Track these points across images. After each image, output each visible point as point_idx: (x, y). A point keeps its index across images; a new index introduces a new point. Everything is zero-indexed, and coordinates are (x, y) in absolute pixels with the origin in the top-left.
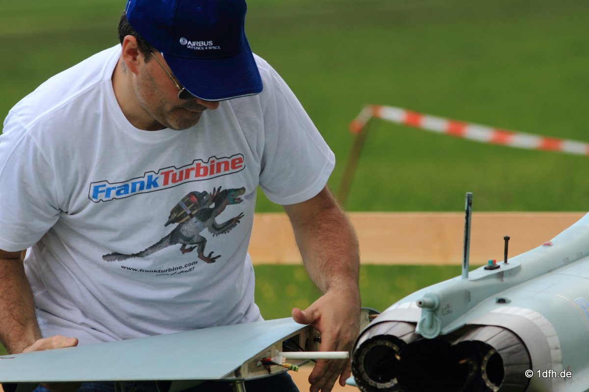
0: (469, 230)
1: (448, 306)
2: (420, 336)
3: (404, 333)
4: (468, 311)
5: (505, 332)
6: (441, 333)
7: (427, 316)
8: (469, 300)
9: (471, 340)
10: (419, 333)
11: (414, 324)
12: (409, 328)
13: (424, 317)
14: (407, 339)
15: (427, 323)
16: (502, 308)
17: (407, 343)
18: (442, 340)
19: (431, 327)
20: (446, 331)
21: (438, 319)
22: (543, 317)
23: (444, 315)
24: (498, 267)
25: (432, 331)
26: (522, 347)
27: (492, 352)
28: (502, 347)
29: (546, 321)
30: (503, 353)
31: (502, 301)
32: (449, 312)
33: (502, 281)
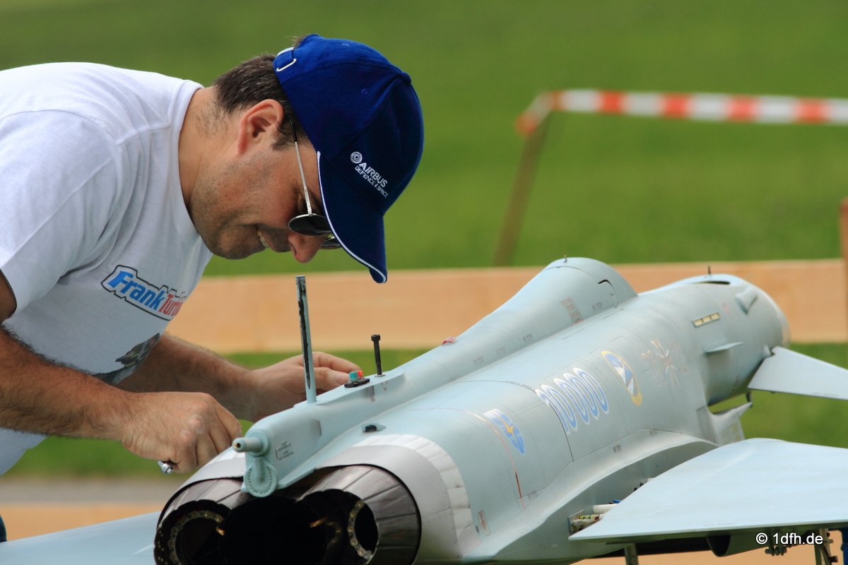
0: (307, 330)
1: (285, 446)
2: (248, 495)
3: (225, 494)
4: (320, 449)
5: (375, 471)
6: (278, 486)
7: (254, 464)
8: (321, 434)
9: (323, 490)
10: (246, 491)
11: (239, 480)
12: (233, 486)
13: (249, 467)
14: (231, 503)
15: (255, 474)
16: (372, 439)
17: (231, 509)
18: (281, 496)
19: (262, 479)
20: (285, 482)
21: (270, 466)
22: (433, 444)
23: (280, 459)
24: (368, 381)
25: (266, 485)
26: (403, 490)
27: (359, 505)
28: (371, 494)
29: (437, 448)
30: (372, 503)
31: (371, 429)
32: (287, 454)
33: (373, 400)
